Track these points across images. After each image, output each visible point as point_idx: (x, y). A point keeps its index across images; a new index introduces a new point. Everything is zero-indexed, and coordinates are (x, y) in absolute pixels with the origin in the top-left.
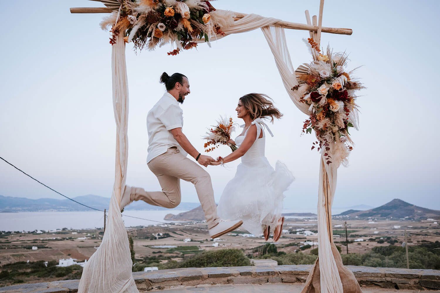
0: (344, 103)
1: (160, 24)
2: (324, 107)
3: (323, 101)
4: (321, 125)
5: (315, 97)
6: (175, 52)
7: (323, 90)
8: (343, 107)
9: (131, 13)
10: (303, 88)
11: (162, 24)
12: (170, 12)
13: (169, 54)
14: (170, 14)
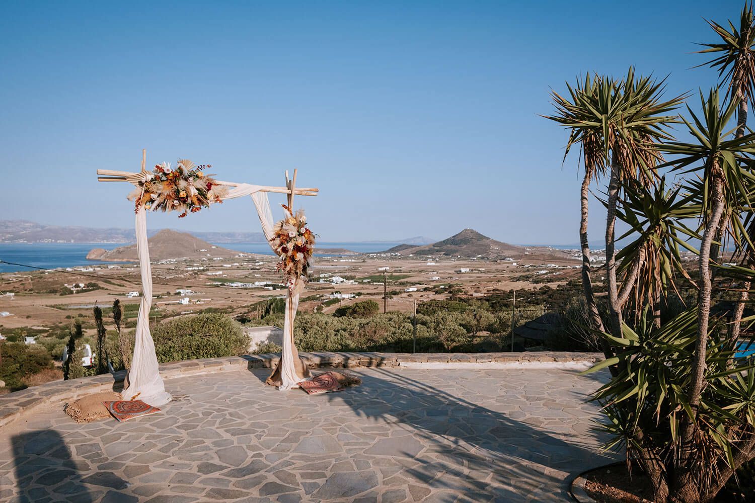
0: (304, 254)
1: (176, 201)
2: (290, 257)
3: (290, 254)
4: (288, 269)
5: (285, 250)
6: (184, 215)
7: (290, 246)
8: (302, 257)
9: (153, 192)
10: (278, 241)
11: (177, 201)
12: (183, 194)
13: (179, 217)
14: (182, 196)
